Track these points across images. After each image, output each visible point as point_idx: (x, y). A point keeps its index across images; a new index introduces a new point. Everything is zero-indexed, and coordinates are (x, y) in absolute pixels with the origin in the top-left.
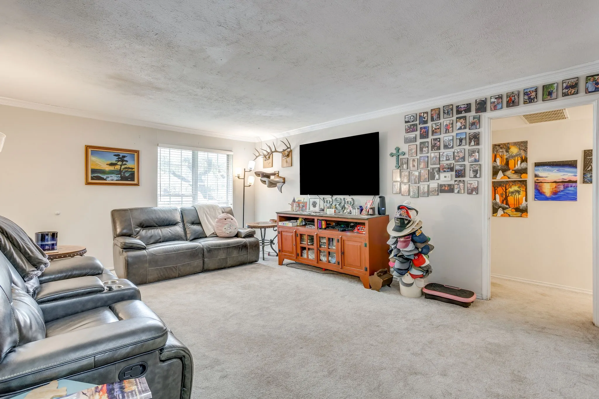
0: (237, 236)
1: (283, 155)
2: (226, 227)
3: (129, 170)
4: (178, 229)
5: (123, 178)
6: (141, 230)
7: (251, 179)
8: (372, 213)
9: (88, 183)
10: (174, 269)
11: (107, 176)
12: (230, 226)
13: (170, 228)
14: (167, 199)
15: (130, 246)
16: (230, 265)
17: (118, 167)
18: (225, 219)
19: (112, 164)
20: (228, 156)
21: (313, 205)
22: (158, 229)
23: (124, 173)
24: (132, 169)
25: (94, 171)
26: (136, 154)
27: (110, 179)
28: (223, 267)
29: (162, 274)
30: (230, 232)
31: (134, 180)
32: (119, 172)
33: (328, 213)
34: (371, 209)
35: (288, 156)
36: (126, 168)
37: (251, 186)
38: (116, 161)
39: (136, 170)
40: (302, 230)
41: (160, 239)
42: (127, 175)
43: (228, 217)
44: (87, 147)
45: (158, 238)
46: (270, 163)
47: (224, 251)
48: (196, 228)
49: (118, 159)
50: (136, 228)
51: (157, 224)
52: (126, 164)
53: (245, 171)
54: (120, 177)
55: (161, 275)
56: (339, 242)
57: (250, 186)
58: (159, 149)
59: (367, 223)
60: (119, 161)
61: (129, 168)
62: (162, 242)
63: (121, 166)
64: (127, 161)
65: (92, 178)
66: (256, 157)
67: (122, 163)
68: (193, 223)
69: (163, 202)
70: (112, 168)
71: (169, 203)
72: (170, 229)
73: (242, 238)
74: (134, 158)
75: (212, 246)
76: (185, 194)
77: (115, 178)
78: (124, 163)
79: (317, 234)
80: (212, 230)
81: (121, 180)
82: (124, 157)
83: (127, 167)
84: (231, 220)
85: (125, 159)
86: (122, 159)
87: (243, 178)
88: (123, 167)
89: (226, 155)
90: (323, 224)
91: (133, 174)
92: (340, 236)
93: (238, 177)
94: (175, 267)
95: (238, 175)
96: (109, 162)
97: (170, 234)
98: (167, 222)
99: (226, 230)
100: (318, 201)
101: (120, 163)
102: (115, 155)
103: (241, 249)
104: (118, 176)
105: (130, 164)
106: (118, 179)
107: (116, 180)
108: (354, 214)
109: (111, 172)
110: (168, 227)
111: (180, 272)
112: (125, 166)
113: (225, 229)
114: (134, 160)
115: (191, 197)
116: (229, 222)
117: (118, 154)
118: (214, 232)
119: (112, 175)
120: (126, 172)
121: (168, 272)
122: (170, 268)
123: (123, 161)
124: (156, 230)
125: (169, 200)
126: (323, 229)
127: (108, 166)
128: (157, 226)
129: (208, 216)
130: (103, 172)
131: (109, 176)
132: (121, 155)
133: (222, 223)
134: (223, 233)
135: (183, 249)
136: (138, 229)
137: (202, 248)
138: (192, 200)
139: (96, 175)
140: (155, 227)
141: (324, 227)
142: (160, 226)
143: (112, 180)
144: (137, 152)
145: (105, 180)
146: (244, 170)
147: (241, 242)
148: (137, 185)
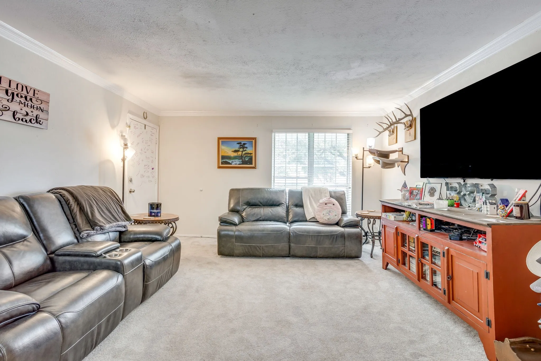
0: (337, 224)
1: (406, 126)
2: (324, 212)
3: (249, 155)
4: (281, 211)
5: (244, 163)
6: (248, 208)
7: (370, 160)
8: (519, 215)
9: (219, 167)
10: (258, 248)
11: (232, 161)
12: (330, 212)
13: (272, 208)
14: (283, 181)
15: (224, 221)
16: (321, 256)
17: (240, 153)
18: (326, 204)
19: (236, 151)
20: (348, 135)
21: (430, 192)
22: (261, 209)
23: (244, 158)
24: (251, 154)
25: (223, 157)
26: (254, 141)
27: (234, 163)
28: (312, 256)
29: (247, 250)
30: (328, 219)
31: (252, 164)
32: (241, 157)
33: (435, 207)
34: (518, 206)
35: (411, 126)
36: (246, 154)
37: (371, 167)
38: (238, 148)
39: (253, 155)
40: (405, 227)
41: (260, 218)
42: (247, 160)
43: (330, 202)
44: (219, 139)
45: (259, 216)
46: (394, 138)
47: (313, 239)
48: (298, 210)
49: (240, 146)
50: (243, 206)
51: (261, 203)
52: (246, 150)
53: (364, 151)
54: (241, 161)
55: (246, 252)
56: (445, 257)
57: (369, 167)
58: (273, 135)
59: (489, 231)
60: (240, 148)
61: (248, 154)
62: (263, 221)
63: (242, 152)
64: (247, 148)
65: (222, 163)
66: (379, 133)
67: (243, 149)
68: (297, 206)
69: (278, 184)
70: (235, 154)
71: (284, 184)
72: (272, 210)
73: (341, 227)
74: (252, 144)
75: (299, 232)
76: (300, 177)
77: (238, 163)
78: (245, 149)
79: (418, 237)
80: (313, 214)
81: (242, 164)
82: (244, 144)
83: (247, 152)
84: (332, 205)
85: (246, 146)
86: (243, 146)
87: (362, 158)
88: (244, 153)
89: (346, 135)
90: (428, 223)
91: (251, 159)
92: (446, 248)
93: (356, 158)
94: (259, 247)
95: (356, 155)
96: (234, 150)
97: (270, 214)
98: (271, 202)
99: (324, 216)
100: (438, 187)
101: (241, 150)
102: (238, 143)
103: (335, 240)
104: (240, 160)
105: (249, 150)
106: (240, 163)
107: (239, 164)
108: (485, 212)
109: (235, 158)
110: (271, 207)
111: (263, 252)
112: (245, 152)
113: (323, 214)
114: (252, 146)
115: (307, 180)
116: (329, 208)
117: (240, 142)
118: (314, 216)
119: (236, 160)
120: (246, 157)
121: (253, 251)
122: (255, 247)
123: (243, 148)
124: (260, 209)
125: (284, 182)
126: (428, 230)
127: (233, 153)
128: (261, 205)
129: (311, 198)
130: (229, 158)
131: (233, 161)
132: (242, 143)
133: (322, 208)
134: (321, 219)
135: (267, 230)
136: (245, 207)
137: (288, 232)
138: (307, 182)
139: (224, 160)
140: (260, 206)
141: (429, 227)
142: (264, 206)
143: (236, 164)
144: (255, 139)
145: (231, 164)
146: (362, 149)
147: (336, 232)
148: (254, 168)
